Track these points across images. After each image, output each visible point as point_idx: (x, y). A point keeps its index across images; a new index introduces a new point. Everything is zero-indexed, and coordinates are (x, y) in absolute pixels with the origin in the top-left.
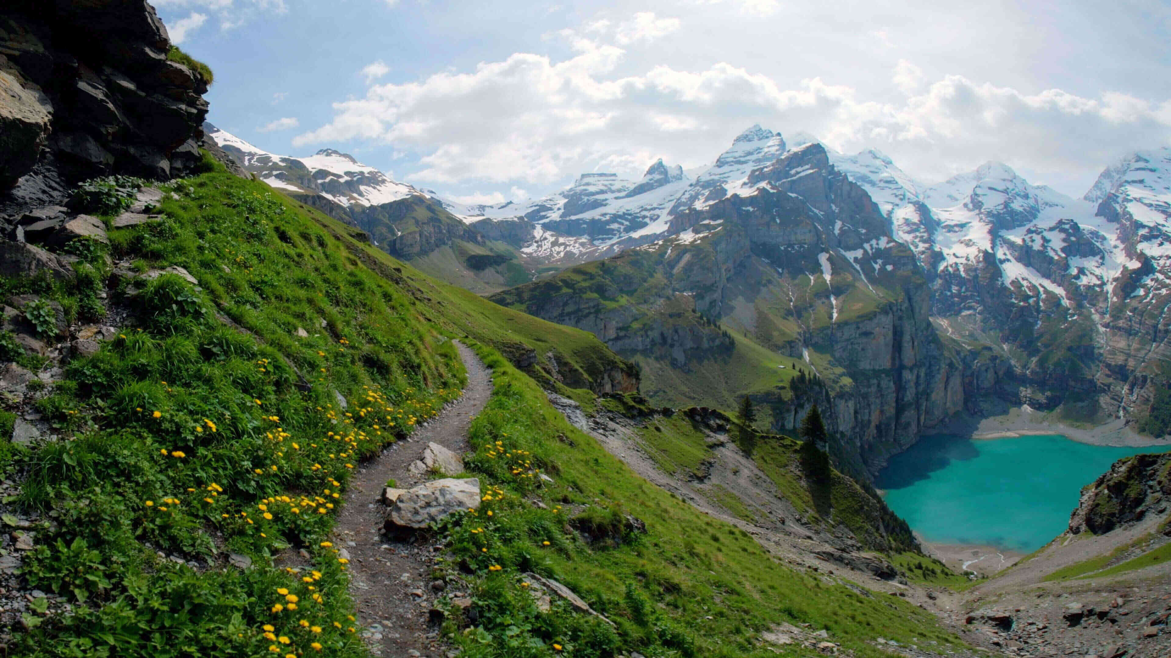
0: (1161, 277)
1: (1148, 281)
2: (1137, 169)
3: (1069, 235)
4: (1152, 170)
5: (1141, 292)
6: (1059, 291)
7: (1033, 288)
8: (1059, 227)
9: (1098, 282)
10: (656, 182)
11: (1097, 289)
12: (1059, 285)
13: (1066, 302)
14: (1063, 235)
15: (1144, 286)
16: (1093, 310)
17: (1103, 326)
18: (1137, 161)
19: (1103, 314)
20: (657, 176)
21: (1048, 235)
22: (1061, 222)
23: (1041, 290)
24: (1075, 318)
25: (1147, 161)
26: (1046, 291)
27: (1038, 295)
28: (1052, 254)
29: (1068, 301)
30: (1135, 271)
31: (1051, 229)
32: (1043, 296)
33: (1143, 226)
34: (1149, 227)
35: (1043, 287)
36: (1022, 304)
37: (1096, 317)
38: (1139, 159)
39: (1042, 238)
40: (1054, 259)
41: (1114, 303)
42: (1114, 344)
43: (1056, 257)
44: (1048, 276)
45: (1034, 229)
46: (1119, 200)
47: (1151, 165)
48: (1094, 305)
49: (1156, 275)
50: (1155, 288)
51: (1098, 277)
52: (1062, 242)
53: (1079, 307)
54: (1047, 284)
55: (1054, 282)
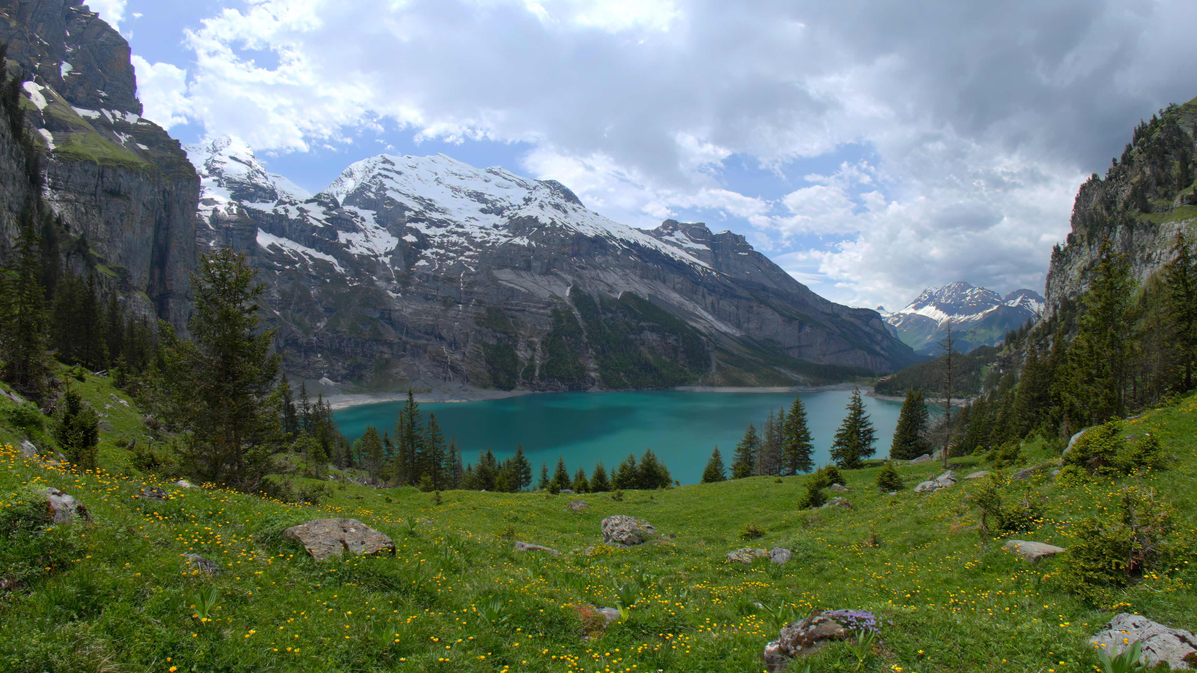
0: (442, 252)
1: (427, 252)
3: (330, 209)
4: (399, 173)
5: (422, 263)
6: (330, 258)
7: (296, 253)
8: (318, 200)
9: (372, 254)
11: (374, 259)
12: (327, 254)
13: (339, 269)
14: (323, 209)
15: (424, 257)
16: (374, 278)
17: (394, 292)
18: (384, 162)
19: (389, 280)
21: (306, 207)
22: (319, 196)
23: (306, 257)
24: (355, 284)
25: (393, 164)
26: (311, 258)
27: (302, 260)
28: (315, 223)
29: (343, 270)
30: (414, 245)
31: (308, 202)
32: (311, 263)
33: (410, 210)
34: (416, 212)
35: (306, 254)
36: (287, 267)
37: (380, 283)
38: (386, 161)
39: (298, 209)
40: (316, 227)
41: (396, 271)
42: (414, 307)
43: (321, 226)
44: (312, 243)
45: (287, 200)
46: (373, 190)
47: (396, 168)
48: (374, 273)
49: (435, 250)
50: (438, 260)
51: (368, 249)
52: (324, 213)
53: (357, 274)
54: (312, 252)
55: (320, 250)
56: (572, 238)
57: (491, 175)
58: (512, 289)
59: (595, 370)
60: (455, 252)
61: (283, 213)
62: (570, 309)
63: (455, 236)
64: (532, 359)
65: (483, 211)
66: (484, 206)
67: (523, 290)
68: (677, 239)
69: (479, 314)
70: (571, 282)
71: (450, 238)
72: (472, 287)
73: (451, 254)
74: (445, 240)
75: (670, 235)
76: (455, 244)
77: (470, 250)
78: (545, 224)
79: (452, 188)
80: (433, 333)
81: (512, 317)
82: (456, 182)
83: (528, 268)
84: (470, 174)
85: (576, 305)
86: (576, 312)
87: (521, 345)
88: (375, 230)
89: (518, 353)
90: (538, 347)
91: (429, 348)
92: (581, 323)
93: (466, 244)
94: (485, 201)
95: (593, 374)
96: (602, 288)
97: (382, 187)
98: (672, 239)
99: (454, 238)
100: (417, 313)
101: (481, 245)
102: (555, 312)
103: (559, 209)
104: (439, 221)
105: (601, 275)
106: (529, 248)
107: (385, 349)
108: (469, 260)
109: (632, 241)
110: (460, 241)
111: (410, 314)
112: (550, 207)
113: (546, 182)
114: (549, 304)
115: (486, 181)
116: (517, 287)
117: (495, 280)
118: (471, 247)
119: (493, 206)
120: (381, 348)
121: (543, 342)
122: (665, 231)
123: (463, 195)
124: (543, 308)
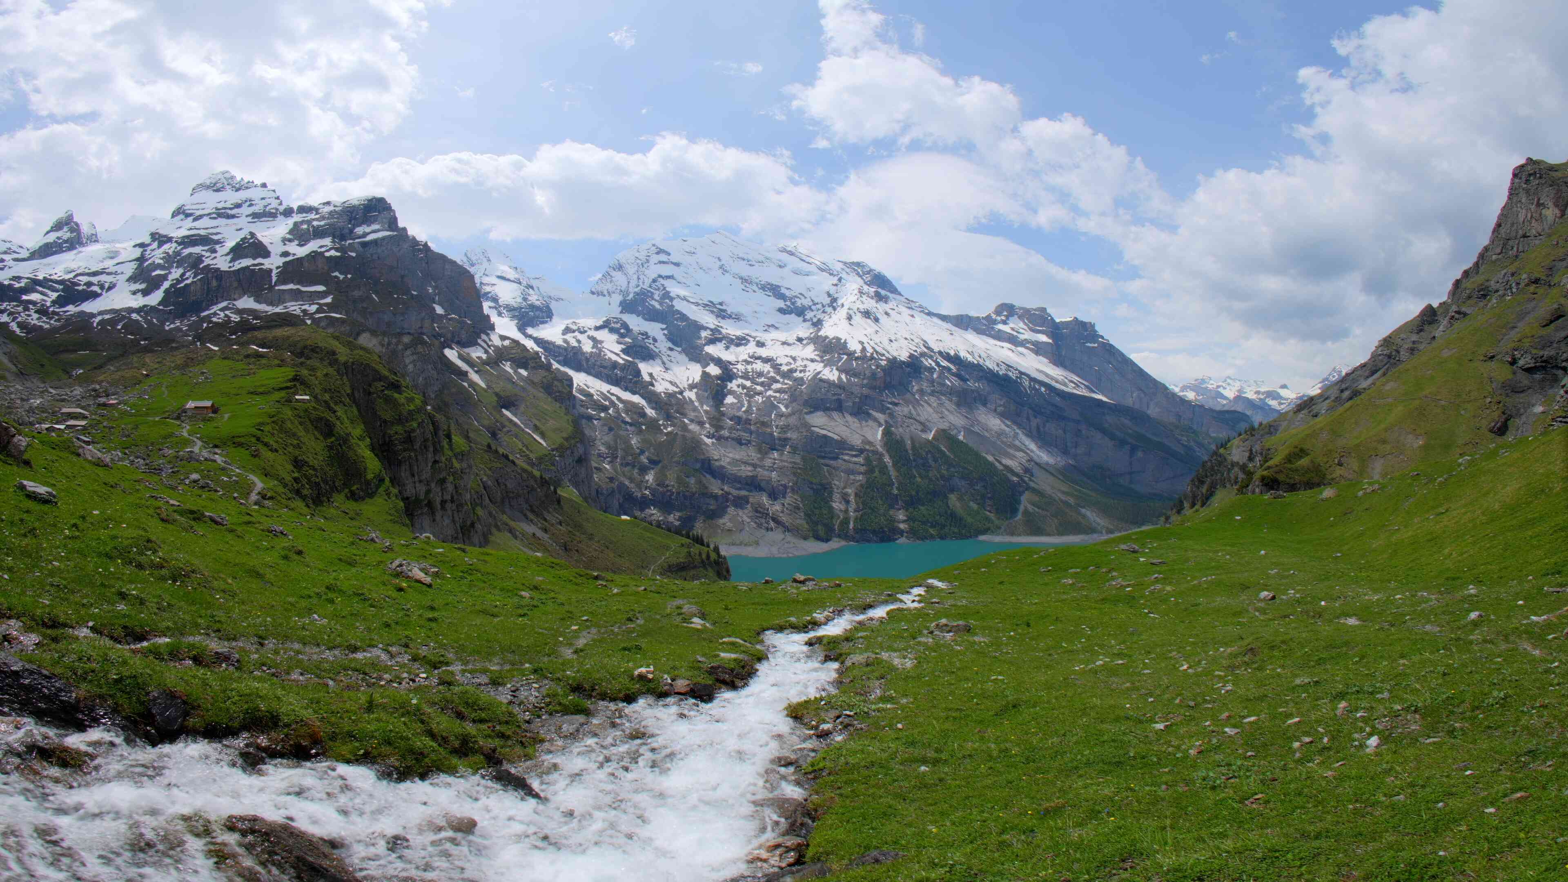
0: (748, 384)
1: (733, 385)
2: (661, 262)
3: (622, 336)
4: (677, 265)
5: (729, 400)
6: (636, 399)
7: (604, 396)
8: (607, 325)
9: (677, 390)
10: (66, 242)
11: (680, 396)
12: (634, 393)
13: (650, 412)
14: (616, 337)
15: (731, 392)
16: (686, 421)
17: (708, 437)
18: (658, 253)
19: (701, 424)
20: (65, 234)
21: (597, 335)
22: (607, 320)
23: (614, 398)
24: (669, 429)
25: (669, 254)
26: (620, 399)
27: (612, 403)
28: (614, 358)
29: (653, 412)
30: (718, 377)
31: (597, 328)
32: (621, 406)
33: (706, 328)
34: (712, 330)
35: (612, 394)
36: (603, 415)
37: (693, 427)
38: (660, 251)
39: (589, 337)
40: (616, 362)
41: (706, 412)
42: (731, 455)
43: (621, 362)
44: (616, 382)
45: (575, 327)
46: (656, 297)
47: (674, 258)
48: (684, 415)
49: (740, 381)
50: (746, 395)
51: (671, 382)
52: (619, 343)
53: (668, 417)
54: (615, 390)
55: (626, 389)
56: (884, 370)
57: (785, 257)
58: (825, 436)
59: (904, 521)
60: (762, 384)
61: (576, 344)
62: (882, 455)
63: (758, 361)
64: (846, 511)
65: (781, 311)
66: (781, 304)
67: (836, 437)
68: (1013, 329)
69: (794, 463)
70: (882, 422)
71: (754, 366)
72: (785, 432)
73: (759, 388)
74: (749, 367)
75: (1005, 323)
76: (760, 374)
77: (777, 381)
78: (855, 352)
79: (741, 278)
80: (754, 484)
81: (827, 465)
82: (745, 270)
83: (839, 407)
84: (761, 258)
85: (888, 451)
86: (887, 459)
87: (836, 496)
88: (669, 352)
89: (834, 505)
90: (852, 498)
91: (751, 500)
92: (893, 473)
93: (772, 374)
94: (782, 297)
95: (902, 526)
96: (915, 428)
97: (666, 295)
98: (1006, 328)
99: (759, 366)
100: (735, 462)
101: (788, 374)
102: (867, 459)
103: (869, 318)
104: (738, 338)
105: (913, 412)
106: (840, 386)
107: (712, 502)
108: (778, 395)
109: (952, 353)
110: (766, 371)
111: (729, 463)
112: (859, 314)
113: (853, 263)
114: (861, 451)
115: (780, 267)
116: (830, 434)
117: (807, 426)
118: (778, 378)
119: (793, 304)
120: (707, 500)
121: (856, 495)
122: (999, 318)
123: (755, 288)
124: (855, 456)
